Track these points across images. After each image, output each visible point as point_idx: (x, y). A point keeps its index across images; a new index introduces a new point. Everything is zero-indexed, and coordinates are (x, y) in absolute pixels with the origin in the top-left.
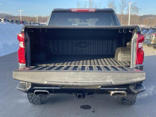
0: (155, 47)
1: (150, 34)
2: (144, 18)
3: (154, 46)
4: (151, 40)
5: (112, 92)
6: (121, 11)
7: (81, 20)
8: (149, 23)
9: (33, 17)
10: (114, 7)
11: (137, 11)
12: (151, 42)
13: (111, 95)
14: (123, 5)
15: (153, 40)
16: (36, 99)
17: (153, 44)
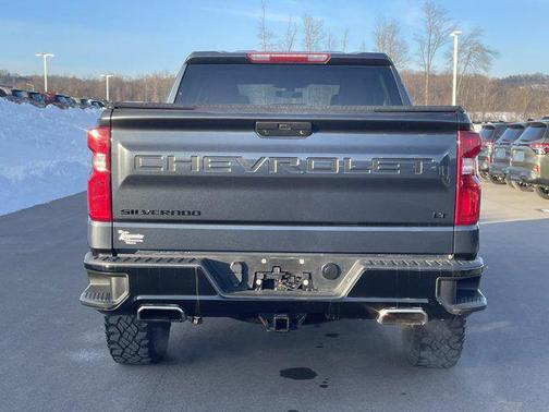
0: (547, 192)
1: (526, 143)
2: (512, 86)
3: (543, 189)
4: (529, 166)
5: (383, 313)
6: (426, 59)
7: (279, 89)
8: (530, 108)
9: (91, 79)
10: (396, 44)
11: (486, 60)
12: (529, 173)
13: (379, 320)
14: (433, 36)
15: (539, 164)
16: (134, 347)
17: (537, 181)
